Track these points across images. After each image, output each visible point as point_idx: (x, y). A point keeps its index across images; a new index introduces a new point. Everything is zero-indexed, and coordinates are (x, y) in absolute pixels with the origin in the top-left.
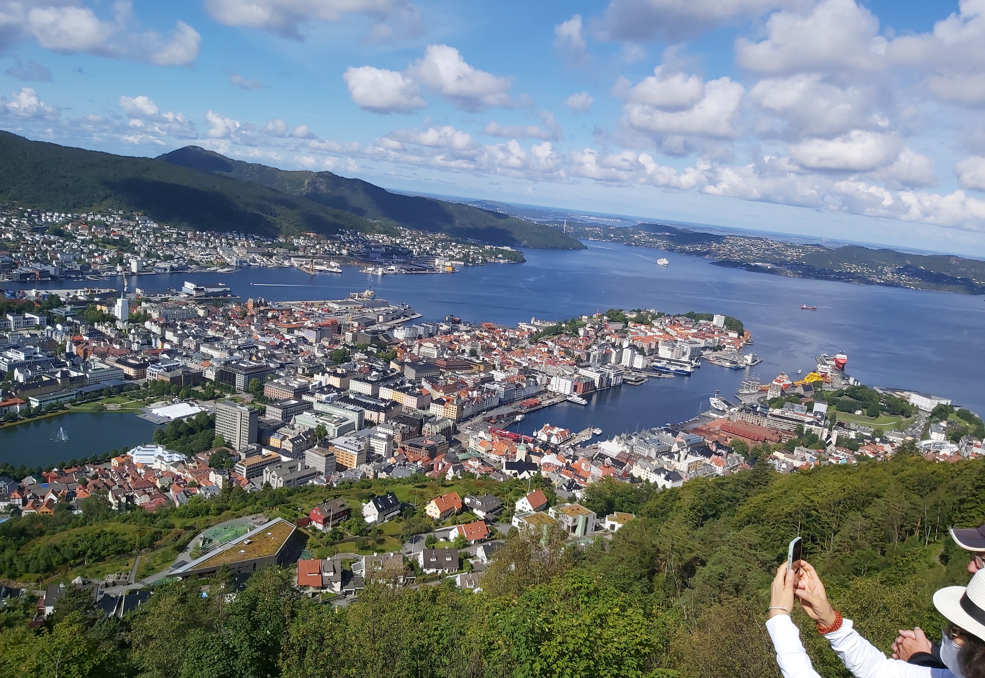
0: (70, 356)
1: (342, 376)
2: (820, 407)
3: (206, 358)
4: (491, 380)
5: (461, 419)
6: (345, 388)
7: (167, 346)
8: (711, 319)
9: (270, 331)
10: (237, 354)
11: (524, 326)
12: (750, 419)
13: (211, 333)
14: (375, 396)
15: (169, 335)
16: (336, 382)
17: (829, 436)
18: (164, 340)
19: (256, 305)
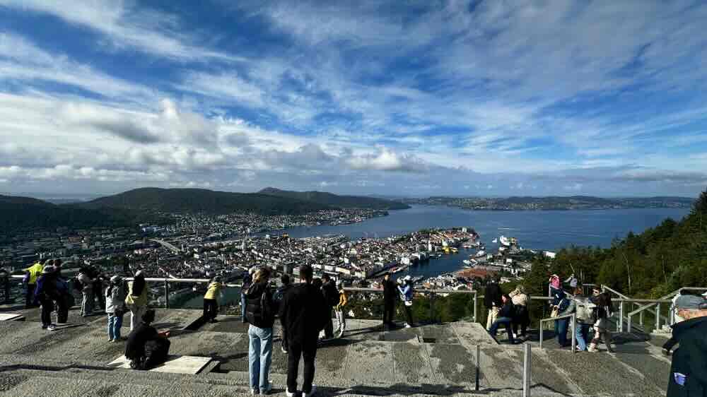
0: (226, 265)
1: (322, 264)
2: (509, 260)
3: (273, 262)
4: (378, 261)
5: (367, 277)
6: (323, 269)
7: (260, 258)
8: (461, 229)
9: (296, 250)
10: (284, 259)
11: (390, 239)
12: (482, 267)
13: (275, 252)
14: (334, 271)
15: (260, 254)
16: (319, 267)
17: (514, 271)
18: (258, 256)
19: (291, 241)
